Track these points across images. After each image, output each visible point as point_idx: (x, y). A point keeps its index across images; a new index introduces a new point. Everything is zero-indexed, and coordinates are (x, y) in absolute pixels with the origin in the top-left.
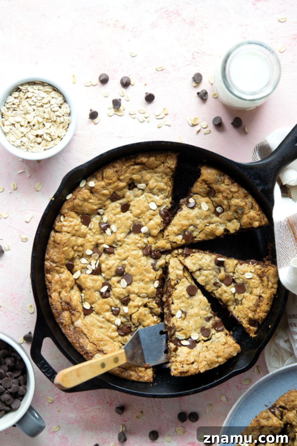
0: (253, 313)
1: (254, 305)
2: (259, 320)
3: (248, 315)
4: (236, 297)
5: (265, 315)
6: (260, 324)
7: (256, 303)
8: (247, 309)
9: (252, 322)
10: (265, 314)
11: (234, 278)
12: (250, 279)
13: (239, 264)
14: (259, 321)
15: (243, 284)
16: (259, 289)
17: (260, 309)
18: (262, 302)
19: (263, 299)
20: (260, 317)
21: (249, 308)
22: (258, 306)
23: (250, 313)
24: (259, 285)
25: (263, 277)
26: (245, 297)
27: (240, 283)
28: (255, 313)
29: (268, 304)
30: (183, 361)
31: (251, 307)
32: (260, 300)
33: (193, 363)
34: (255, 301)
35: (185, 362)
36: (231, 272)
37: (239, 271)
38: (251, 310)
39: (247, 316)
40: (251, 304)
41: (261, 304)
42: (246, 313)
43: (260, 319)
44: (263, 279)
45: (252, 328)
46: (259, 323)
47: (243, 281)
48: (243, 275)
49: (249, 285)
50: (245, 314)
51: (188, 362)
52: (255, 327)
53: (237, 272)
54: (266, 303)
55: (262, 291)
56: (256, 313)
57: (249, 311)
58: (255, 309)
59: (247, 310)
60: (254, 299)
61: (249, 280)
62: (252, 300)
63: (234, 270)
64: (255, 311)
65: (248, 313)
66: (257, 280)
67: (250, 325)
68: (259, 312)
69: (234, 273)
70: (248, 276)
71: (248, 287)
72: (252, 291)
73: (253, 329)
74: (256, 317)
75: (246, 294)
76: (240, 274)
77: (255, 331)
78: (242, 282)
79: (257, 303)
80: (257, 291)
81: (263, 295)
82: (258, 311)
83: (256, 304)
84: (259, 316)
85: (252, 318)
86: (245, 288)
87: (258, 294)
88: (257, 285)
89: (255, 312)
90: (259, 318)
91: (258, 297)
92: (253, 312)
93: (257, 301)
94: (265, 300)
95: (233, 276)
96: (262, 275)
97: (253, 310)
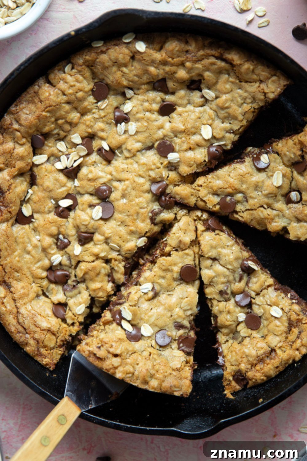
0: (249, 366)
1: (258, 357)
2: (251, 380)
3: (240, 364)
4: (239, 328)
5: (263, 380)
6: (248, 386)
7: (262, 355)
8: (244, 356)
9: (240, 377)
10: (265, 378)
11: (253, 301)
12: (276, 318)
13: (273, 288)
14: (250, 382)
15: (260, 317)
16: (278, 339)
17: (262, 366)
18: (271, 359)
19: (274, 357)
21: (247, 356)
22: (261, 360)
23: (244, 363)
24: (281, 334)
25: (295, 328)
26: (252, 336)
27: (257, 314)
28: (251, 368)
29: (277, 367)
30: (106, 343)
31: (252, 356)
32: (270, 354)
33: (116, 356)
34: (262, 352)
35: (107, 345)
36: (254, 291)
37: (267, 296)
38: (249, 361)
39: (238, 364)
40: (254, 353)
41: (268, 361)
42: (240, 359)
43: (254, 380)
45: (233, 383)
46: (248, 383)
47: (263, 315)
48: (269, 307)
49: (269, 324)
50: (237, 360)
51: (111, 350)
52: (239, 386)
53: (264, 296)
54: (276, 366)
55: (279, 345)
56: (253, 369)
57: (245, 360)
58: (255, 362)
59: (243, 358)
60: (262, 348)
61: (273, 318)
62: (258, 348)
63: (261, 291)
65: (242, 361)
66: (283, 325)
67: (233, 379)
68: (257, 370)
69: (258, 294)
70: (276, 312)
71: (264, 326)
72: (267, 335)
73: (235, 387)
74: (250, 374)
75: (255, 334)
76: (266, 302)
77: (236, 391)
78: (260, 315)
79: (264, 356)
80: (274, 341)
81: (278, 351)
82: (258, 368)
83: (261, 357)
84: (254, 376)
85: (244, 372)
86: (260, 324)
87: (273, 345)
88: (279, 332)
89: (252, 366)
90: (253, 378)
91: (270, 349)
92: (250, 364)
93: (265, 353)
94: (277, 360)
95: (254, 299)
96: (295, 324)
97: (251, 362)
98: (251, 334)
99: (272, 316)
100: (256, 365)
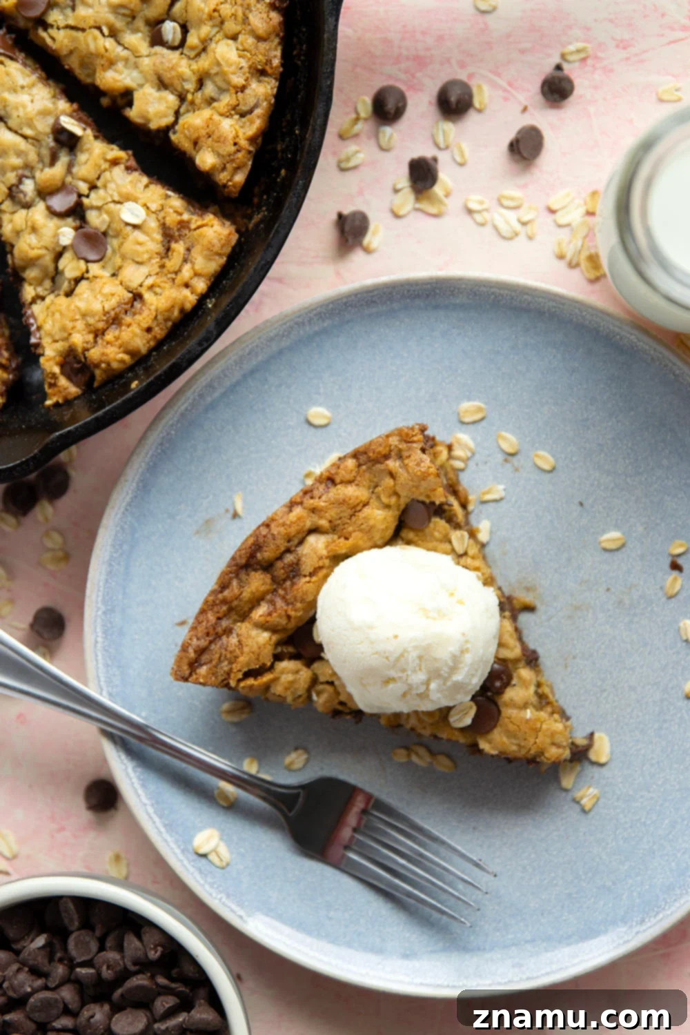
0: (90, 337)
1: (106, 313)
2: (97, 366)
3: (70, 334)
4: (62, 263)
5: (122, 361)
6: (96, 384)
7: (114, 309)
8: (78, 317)
9: (74, 363)
10: (126, 357)
11: (86, 201)
12: (135, 227)
13: (122, 167)
14: (98, 372)
15: (105, 234)
16: (144, 270)
17: (117, 333)
18: (134, 314)
19: (141, 309)
20: (104, 358)
21: (84, 315)
22: (115, 320)
23: (79, 332)
24: (150, 259)
25: (176, 241)
26: (90, 275)
27: (96, 228)
28: (96, 342)
29: (149, 330)
31: (93, 315)
32: (132, 306)
34: (113, 302)
36: (85, 180)
37: (111, 186)
38: (88, 325)
39: (65, 335)
40: (97, 306)
41: (128, 319)
42: (70, 325)
43: (103, 365)
44: (174, 245)
45: (63, 381)
46: (93, 377)
47: (109, 226)
48: (118, 206)
49: (122, 244)
50: (63, 329)
52: (76, 384)
53: (105, 187)
54: (145, 325)
55: (150, 281)
56: (100, 341)
57: (80, 325)
58: (101, 325)
59: (76, 320)
60: (113, 295)
61: (129, 229)
62: (105, 295)
63: (98, 178)
64: (98, 334)
65: (73, 328)
66: (153, 240)
67: (63, 373)
68: (108, 343)
69: (93, 187)
70: (131, 213)
71: (114, 251)
72: (120, 268)
73: (65, 389)
74: (94, 354)
75: (95, 269)
76: (111, 196)
77: (70, 397)
78: (103, 228)
79: (117, 310)
80: (135, 275)
81: (148, 296)
82: (109, 336)
83: (113, 313)
84: (103, 354)
85: (80, 350)
86: (106, 249)
87: (134, 284)
88: (146, 256)
89: (96, 336)
90: (101, 362)
91: (130, 295)
92: (90, 332)
93: (119, 304)
94: (146, 313)
95: (88, 196)
96: (177, 234)
97: (92, 328)
98: (87, 271)
99: (127, 224)
100: (103, 332)
